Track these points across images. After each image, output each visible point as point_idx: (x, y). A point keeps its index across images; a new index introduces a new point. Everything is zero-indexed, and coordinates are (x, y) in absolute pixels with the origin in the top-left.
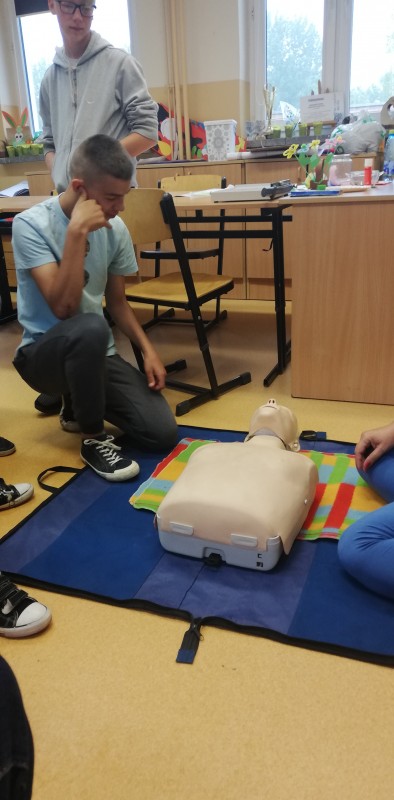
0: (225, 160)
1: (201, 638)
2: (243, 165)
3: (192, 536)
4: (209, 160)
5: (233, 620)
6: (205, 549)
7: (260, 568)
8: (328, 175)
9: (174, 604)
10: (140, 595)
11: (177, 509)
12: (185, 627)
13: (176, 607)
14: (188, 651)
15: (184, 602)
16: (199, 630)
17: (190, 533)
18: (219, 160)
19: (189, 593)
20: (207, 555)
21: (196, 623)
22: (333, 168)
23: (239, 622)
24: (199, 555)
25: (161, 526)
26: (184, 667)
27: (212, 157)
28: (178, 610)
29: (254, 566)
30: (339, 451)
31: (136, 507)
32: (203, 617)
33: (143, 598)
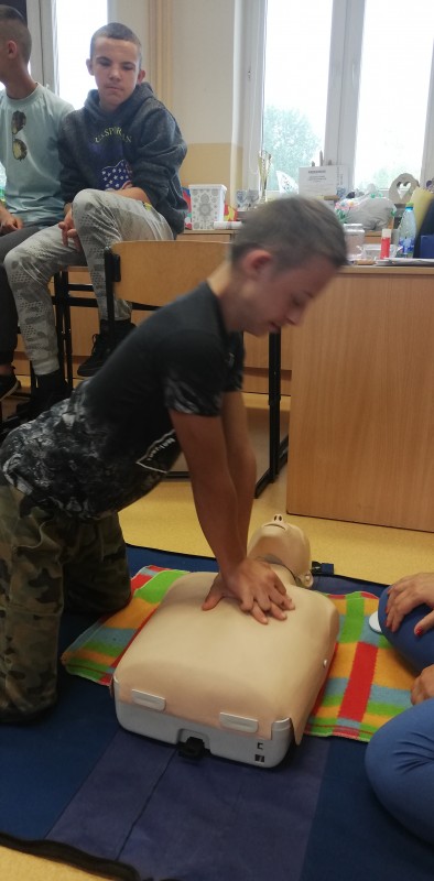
0: (211, 229)
3: (164, 711)
4: (194, 229)
6: (181, 731)
7: (259, 763)
9: (112, 853)
17: (161, 707)
18: (205, 229)
19: (135, 829)
20: (184, 740)
24: (172, 739)
25: (120, 694)
28: (116, 863)
29: (251, 760)
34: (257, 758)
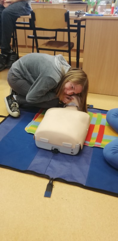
0: (58, 3)
1: (53, 186)
2: (64, 6)
3: (48, 143)
4: (52, 3)
5: (65, 179)
6: (52, 147)
7: (72, 154)
8: (97, 10)
9: (43, 172)
10: (29, 169)
11: (43, 133)
12: (47, 182)
13: (44, 174)
14: (48, 192)
15: (46, 171)
16: (52, 183)
17: (47, 142)
18: (56, 3)
19: (48, 167)
20: (53, 149)
21: (51, 180)
22: (99, 7)
23: (67, 180)
24: (50, 149)
25: (36, 139)
26: (47, 199)
27: (53, 2)
28: (44, 175)
29: (70, 153)
30: (98, 112)
31: (27, 132)
32: (54, 178)
33: (31, 170)
34: (72, 153)
